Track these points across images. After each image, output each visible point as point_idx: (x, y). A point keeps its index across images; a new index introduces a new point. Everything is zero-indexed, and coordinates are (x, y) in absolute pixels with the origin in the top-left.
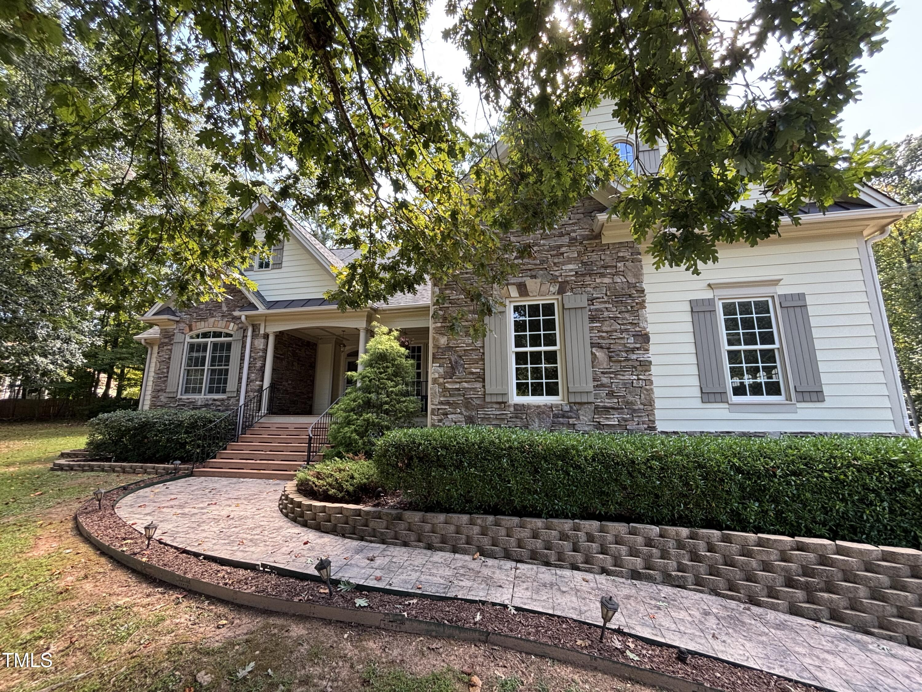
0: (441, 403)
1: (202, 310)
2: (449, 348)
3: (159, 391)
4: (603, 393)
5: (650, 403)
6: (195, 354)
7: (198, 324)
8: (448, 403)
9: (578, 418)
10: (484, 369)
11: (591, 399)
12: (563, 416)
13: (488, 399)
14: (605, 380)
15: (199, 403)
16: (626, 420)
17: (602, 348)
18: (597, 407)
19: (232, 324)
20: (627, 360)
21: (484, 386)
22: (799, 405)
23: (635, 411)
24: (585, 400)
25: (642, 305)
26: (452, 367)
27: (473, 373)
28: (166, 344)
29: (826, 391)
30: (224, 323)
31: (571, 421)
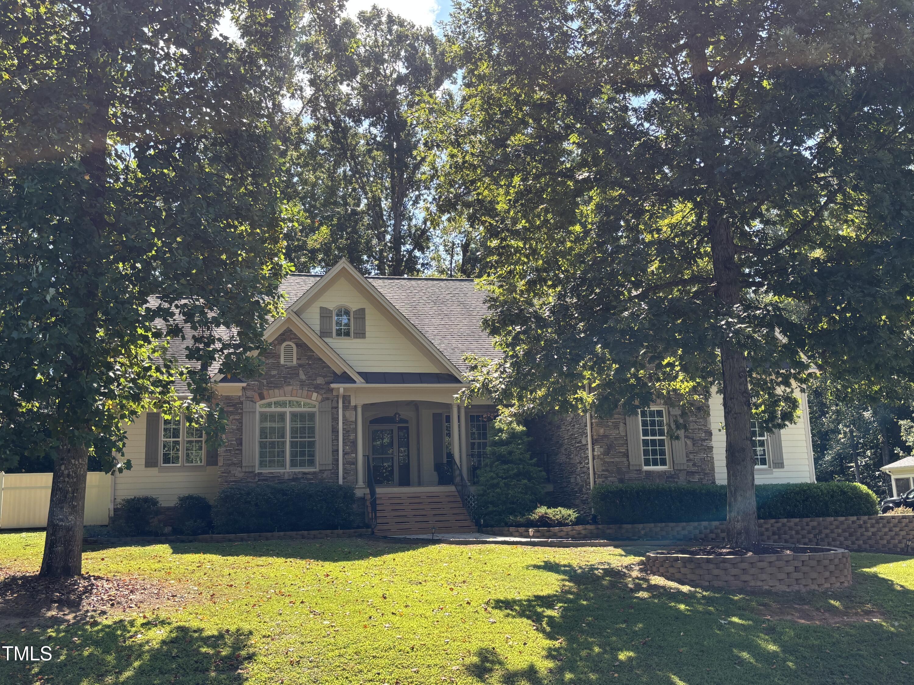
0: (603, 471)
1: (274, 376)
2: (605, 436)
3: (229, 465)
4: (691, 464)
5: (713, 469)
6: (268, 425)
7: (271, 392)
8: (607, 470)
9: (679, 478)
10: (628, 450)
11: (686, 468)
12: (671, 477)
13: (631, 468)
14: (691, 457)
15: (286, 477)
16: (701, 479)
17: (689, 438)
18: (688, 472)
19: (315, 395)
20: (702, 445)
21: (628, 460)
22: (774, 470)
23: (706, 474)
24: (682, 468)
25: (709, 415)
26: (608, 449)
27: (621, 452)
28: (232, 413)
29: (785, 462)
30: (305, 393)
31: (676, 480)
